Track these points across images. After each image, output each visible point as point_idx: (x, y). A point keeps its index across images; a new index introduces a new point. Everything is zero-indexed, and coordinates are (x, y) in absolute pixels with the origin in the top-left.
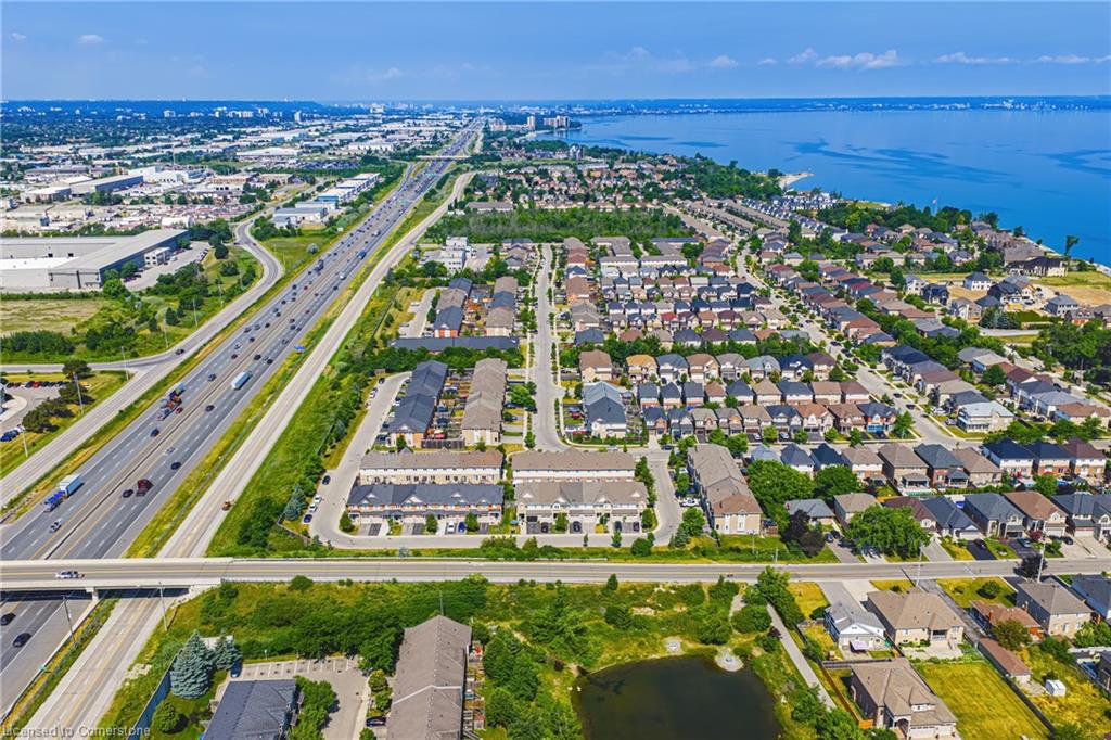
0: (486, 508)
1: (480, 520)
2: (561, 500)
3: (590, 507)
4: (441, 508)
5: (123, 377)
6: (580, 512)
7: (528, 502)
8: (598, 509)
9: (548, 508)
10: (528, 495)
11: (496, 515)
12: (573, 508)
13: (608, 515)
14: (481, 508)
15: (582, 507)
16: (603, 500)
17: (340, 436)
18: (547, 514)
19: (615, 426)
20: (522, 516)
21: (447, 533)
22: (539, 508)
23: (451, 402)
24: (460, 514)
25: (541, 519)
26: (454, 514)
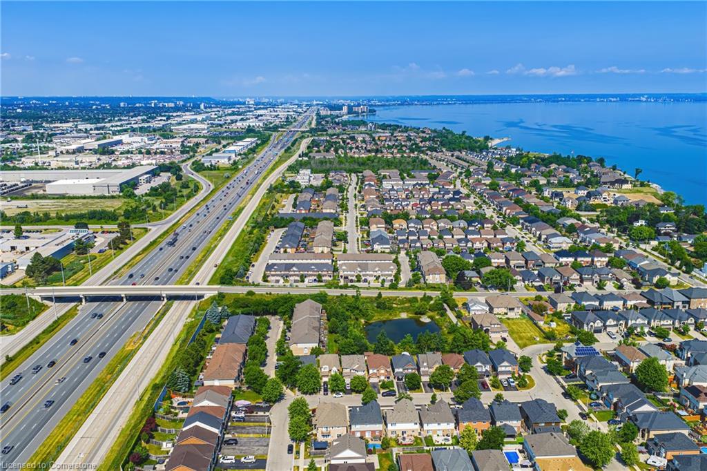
0: (326, 273)
1: (324, 278)
2: (359, 269)
3: (372, 273)
4: (306, 273)
5: (146, 230)
6: (368, 275)
7: (344, 271)
8: (375, 274)
9: (353, 273)
10: (344, 268)
11: (330, 276)
12: (364, 273)
13: (379, 276)
14: (324, 273)
15: (368, 273)
16: (377, 269)
17: (257, 251)
18: (353, 276)
19: (384, 246)
20: (342, 276)
21: (309, 282)
22: (349, 273)
23: (307, 239)
24: (314, 275)
25: (350, 278)
26: (312, 275)
